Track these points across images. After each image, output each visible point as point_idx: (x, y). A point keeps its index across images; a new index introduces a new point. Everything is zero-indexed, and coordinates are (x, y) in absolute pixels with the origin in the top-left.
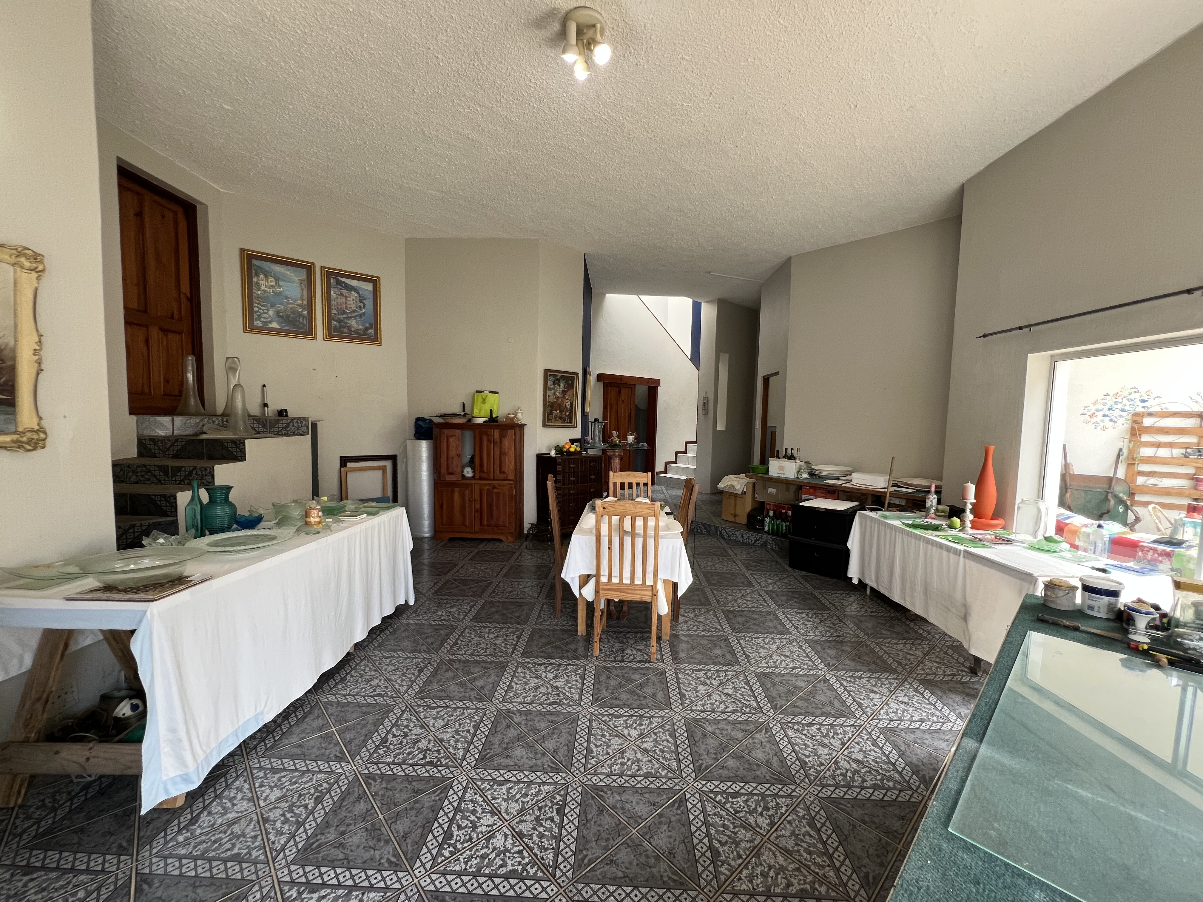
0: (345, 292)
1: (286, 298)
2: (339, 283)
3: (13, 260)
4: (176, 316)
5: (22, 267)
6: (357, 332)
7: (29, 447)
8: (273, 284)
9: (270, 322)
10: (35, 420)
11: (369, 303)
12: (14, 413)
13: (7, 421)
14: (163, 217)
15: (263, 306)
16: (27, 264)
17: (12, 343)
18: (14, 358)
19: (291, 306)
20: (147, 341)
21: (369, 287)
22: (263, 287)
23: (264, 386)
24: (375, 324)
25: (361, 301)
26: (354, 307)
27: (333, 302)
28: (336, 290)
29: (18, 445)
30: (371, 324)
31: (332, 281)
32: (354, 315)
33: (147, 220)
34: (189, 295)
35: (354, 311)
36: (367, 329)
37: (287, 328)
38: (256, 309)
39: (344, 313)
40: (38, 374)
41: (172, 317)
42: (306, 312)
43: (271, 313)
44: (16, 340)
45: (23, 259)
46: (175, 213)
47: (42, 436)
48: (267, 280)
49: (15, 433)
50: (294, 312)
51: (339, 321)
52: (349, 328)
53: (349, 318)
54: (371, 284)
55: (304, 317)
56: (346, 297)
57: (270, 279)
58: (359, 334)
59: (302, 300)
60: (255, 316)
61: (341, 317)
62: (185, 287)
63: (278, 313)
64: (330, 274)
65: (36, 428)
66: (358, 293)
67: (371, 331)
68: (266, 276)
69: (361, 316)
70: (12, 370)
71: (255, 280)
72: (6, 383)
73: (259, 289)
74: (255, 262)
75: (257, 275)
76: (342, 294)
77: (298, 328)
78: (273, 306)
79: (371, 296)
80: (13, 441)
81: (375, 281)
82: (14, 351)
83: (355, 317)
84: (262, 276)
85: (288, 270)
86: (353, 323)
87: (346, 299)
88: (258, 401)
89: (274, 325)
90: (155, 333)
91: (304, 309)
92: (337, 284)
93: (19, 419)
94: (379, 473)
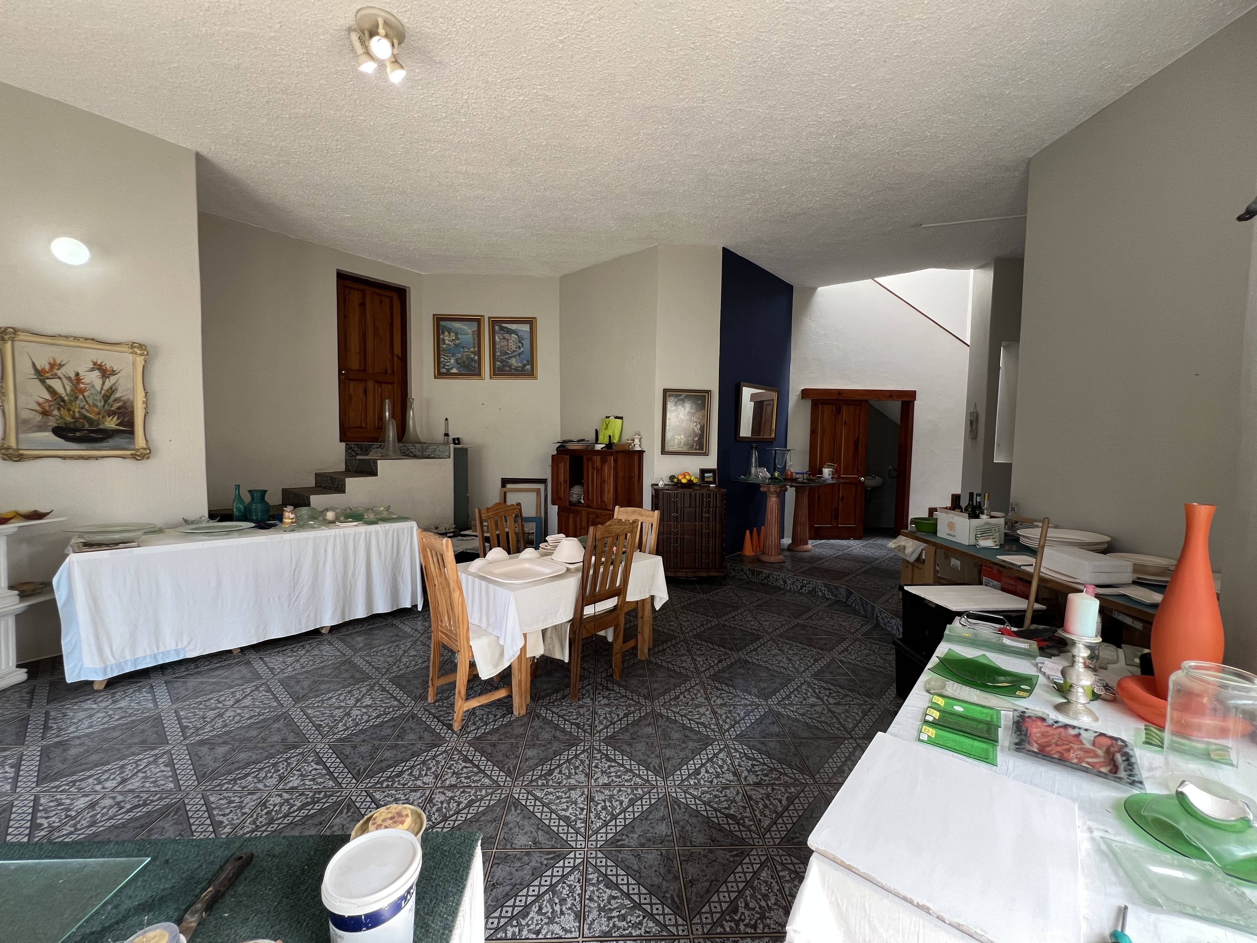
0: (506, 336)
1: (463, 347)
2: (502, 328)
3: (130, 350)
4: (389, 372)
5: (136, 353)
6: (516, 369)
7: (138, 458)
8: (454, 338)
9: (451, 369)
10: (144, 442)
11: (527, 343)
12: (133, 438)
13: (129, 443)
14: (381, 302)
15: (447, 356)
16: (139, 352)
17: (131, 398)
18: (132, 407)
19: (466, 354)
20: (365, 391)
21: (526, 328)
22: (447, 342)
23: (446, 419)
24: (531, 361)
25: (520, 342)
26: (514, 348)
27: (497, 346)
28: (499, 335)
29: (134, 457)
30: (528, 361)
31: (497, 328)
32: (514, 354)
33: (368, 306)
34: (400, 355)
35: (514, 351)
36: (524, 365)
37: (463, 372)
38: (442, 360)
39: (506, 353)
40: (145, 416)
41: (386, 372)
42: (476, 357)
43: (452, 361)
44: (134, 395)
45: (136, 350)
46: (391, 298)
47: (148, 451)
48: (450, 337)
49: (133, 450)
50: (469, 358)
51: (502, 361)
52: (510, 366)
53: (509, 358)
54: (528, 326)
55: (475, 361)
56: (508, 340)
57: (452, 334)
58: (519, 371)
59: (474, 347)
60: (442, 365)
61: (503, 357)
62: (397, 350)
63: (457, 360)
64: (496, 322)
65: (145, 447)
66: (517, 335)
67: (528, 367)
68: (449, 333)
69: (519, 354)
70: (132, 413)
71: (442, 337)
72: (128, 421)
73: (444, 344)
74: (442, 323)
75: (443, 333)
76: (504, 338)
77: (472, 371)
78: (453, 355)
79: (527, 336)
80: (132, 454)
81: (531, 322)
82: (132, 402)
83: (514, 356)
84: (446, 333)
85: (464, 325)
86: (514, 362)
87: (508, 342)
88: (443, 432)
89: (454, 371)
90: (370, 384)
91: (475, 355)
92: (501, 330)
93: (136, 442)
94: (534, 495)
